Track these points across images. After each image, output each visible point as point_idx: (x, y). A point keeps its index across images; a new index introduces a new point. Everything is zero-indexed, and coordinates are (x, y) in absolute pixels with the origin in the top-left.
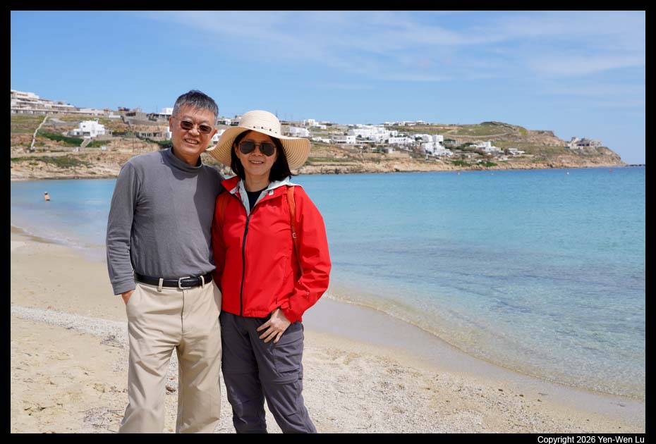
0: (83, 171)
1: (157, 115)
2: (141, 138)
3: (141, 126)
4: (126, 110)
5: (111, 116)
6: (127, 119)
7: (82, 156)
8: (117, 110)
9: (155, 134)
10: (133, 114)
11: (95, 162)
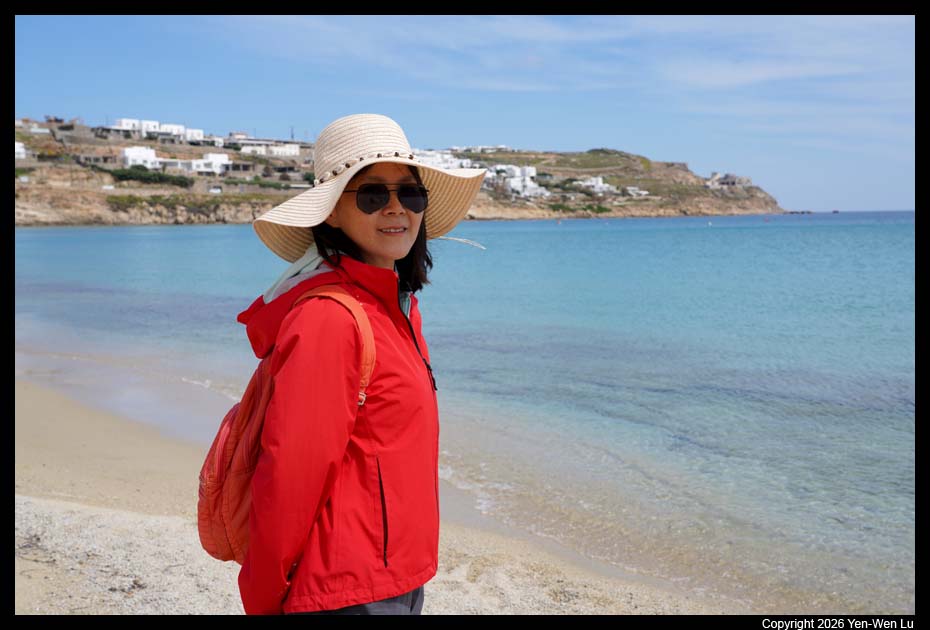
1: (108, 130)
2: (84, 165)
3: (83, 146)
4: (57, 121)
5: (35, 129)
6: (60, 134)
8: (44, 120)
9: (105, 160)
10: (70, 128)
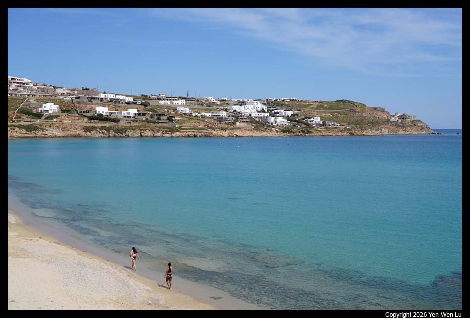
0: (40, 133)
1: (94, 98)
2: (79, 114)
3: (82, 106)
6: (75, 100)
7: (40, 125)
9: (88, 111)
10: (79, 98)
11: (48, 128)
